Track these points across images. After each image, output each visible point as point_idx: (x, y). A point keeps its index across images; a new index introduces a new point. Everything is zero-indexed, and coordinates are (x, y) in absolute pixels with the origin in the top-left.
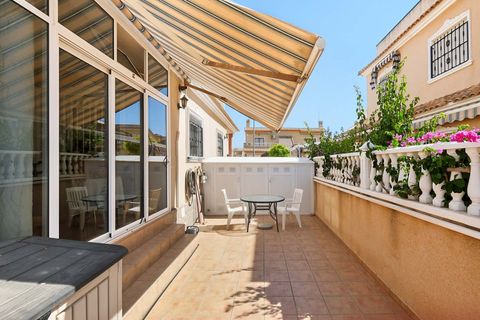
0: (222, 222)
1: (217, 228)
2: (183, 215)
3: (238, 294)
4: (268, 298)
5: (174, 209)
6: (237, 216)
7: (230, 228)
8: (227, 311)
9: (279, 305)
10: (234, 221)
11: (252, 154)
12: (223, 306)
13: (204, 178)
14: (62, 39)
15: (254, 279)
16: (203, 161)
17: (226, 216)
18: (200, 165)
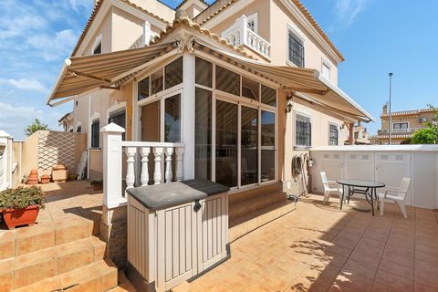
0: (321, 198)
1: (315, 202)
2: (289, 187)
3: (305, 242)
4: (325, 252)
5: (280, 182)
6: (334, 195)
7: (327, 204)
8: (292, 247)
9: (331, 258)
10: (331, 200)
11: (388, 141)
12: (291, 244)
13: (311, 162)
14: (217, 95)
15: (322, 238)
16: (311, 149)
17: (323, 194)
18: (307, 152)
